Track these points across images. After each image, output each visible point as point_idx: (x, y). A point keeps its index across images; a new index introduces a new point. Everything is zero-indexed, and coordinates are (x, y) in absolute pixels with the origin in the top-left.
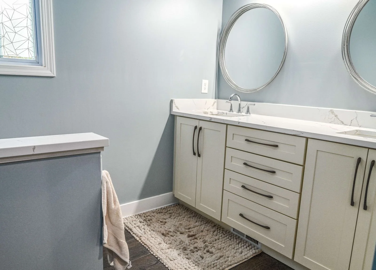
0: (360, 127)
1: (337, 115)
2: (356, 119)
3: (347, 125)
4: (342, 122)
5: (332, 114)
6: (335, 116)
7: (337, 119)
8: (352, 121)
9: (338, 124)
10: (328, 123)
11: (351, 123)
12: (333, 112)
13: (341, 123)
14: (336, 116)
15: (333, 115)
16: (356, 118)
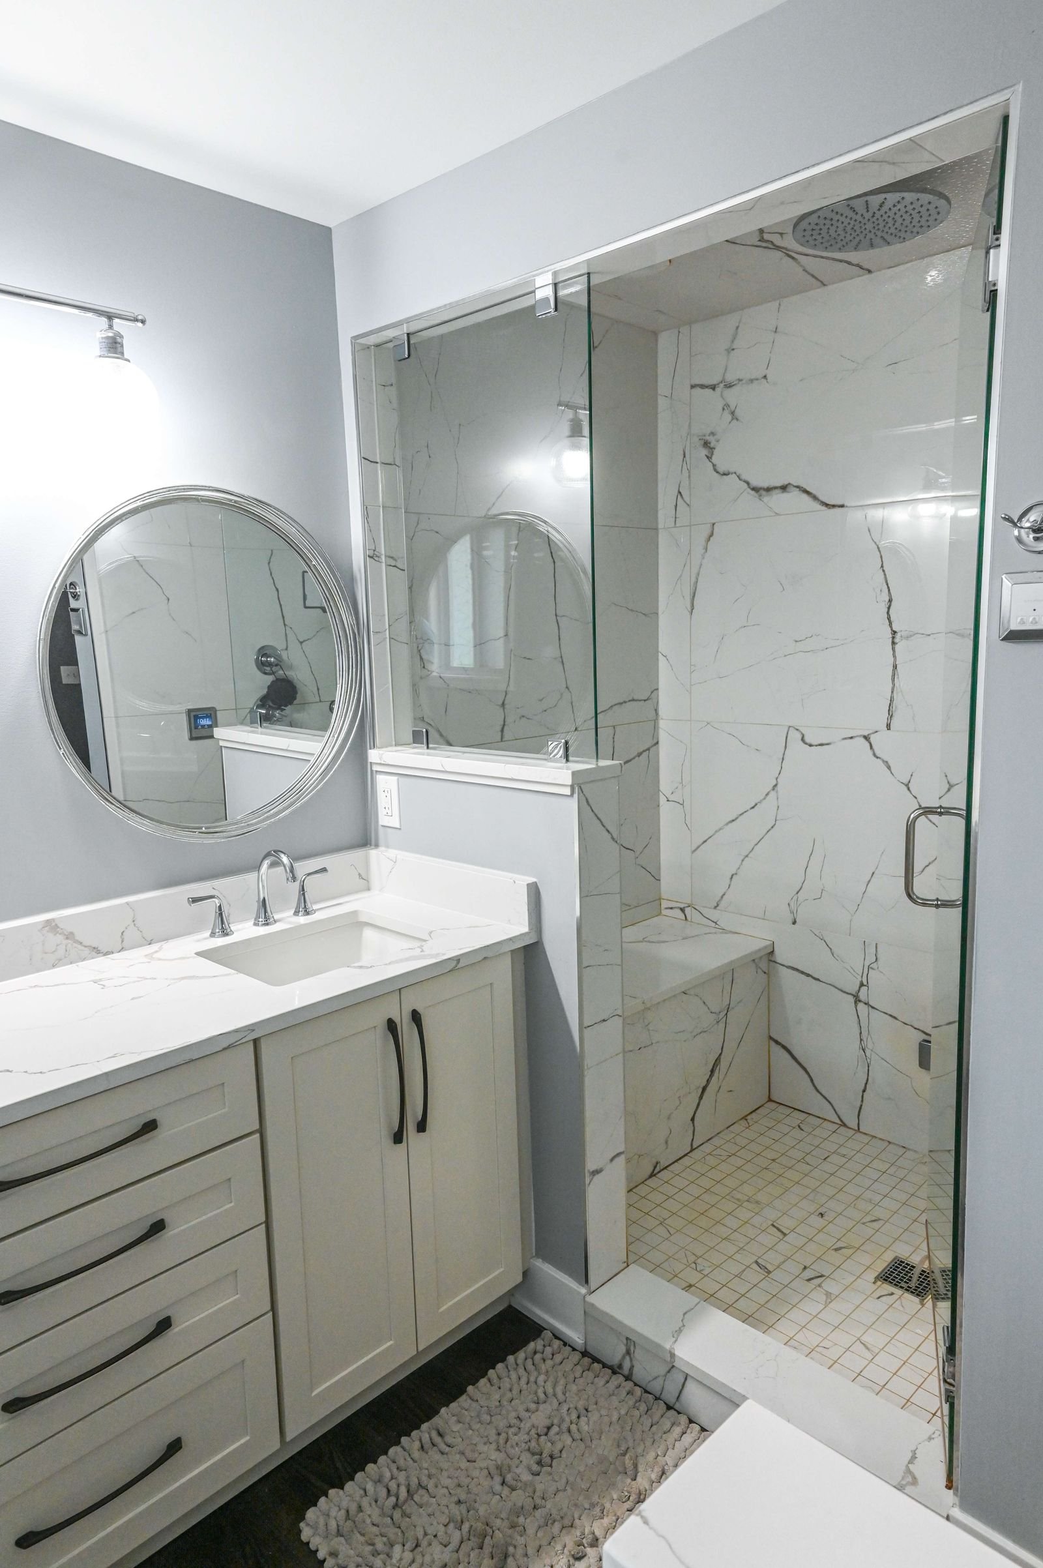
0: (150, 944)
1: (72, 933)
2: (135, 925)
3: (113, 953)
4: (94, 948)
5: (55, 935)
6: (67, 938)
7: (75, 945)
8: (124, 934)
9: (84, 959)
10: (49, 969)
11: (122, 941)
12: (56, 925)
13: (94, 953)
14: (70, 936)
15: (60, 938)
16: (134, 921)
